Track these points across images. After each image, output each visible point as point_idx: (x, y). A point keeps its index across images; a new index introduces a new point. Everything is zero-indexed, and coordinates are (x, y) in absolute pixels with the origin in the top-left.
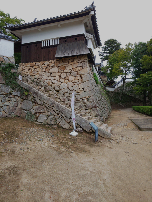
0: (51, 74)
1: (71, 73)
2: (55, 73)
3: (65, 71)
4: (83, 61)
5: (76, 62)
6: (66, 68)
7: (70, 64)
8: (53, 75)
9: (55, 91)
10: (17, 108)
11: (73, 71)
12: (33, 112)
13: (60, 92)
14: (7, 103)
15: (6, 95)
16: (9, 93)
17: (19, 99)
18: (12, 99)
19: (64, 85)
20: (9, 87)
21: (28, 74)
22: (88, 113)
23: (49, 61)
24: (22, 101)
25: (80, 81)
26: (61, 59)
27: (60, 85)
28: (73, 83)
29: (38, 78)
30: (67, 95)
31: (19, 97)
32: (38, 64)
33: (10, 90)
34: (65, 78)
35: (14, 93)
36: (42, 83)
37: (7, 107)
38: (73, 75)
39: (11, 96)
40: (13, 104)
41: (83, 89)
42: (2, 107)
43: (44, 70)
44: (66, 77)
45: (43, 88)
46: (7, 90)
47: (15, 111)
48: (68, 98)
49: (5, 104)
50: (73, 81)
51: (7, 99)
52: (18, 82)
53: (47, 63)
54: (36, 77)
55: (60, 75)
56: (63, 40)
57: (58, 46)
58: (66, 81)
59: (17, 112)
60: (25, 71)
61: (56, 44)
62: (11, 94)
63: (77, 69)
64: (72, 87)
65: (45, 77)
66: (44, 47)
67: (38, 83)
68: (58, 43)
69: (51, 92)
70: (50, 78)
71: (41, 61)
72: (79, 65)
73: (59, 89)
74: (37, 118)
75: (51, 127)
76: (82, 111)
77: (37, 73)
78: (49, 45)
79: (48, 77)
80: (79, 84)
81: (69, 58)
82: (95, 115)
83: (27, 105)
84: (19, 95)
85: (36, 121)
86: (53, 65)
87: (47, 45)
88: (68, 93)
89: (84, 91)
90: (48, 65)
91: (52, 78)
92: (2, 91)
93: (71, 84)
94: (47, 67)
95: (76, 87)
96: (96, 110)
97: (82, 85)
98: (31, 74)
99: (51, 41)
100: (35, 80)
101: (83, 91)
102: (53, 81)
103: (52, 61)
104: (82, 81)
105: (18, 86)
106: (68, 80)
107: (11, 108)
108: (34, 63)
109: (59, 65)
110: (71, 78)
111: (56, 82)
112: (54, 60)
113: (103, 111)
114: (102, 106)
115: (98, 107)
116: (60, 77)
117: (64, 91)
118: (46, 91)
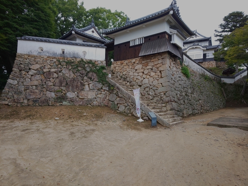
0: (136, 70)
1: (152, 69)
2: (139, 70)
3: (148, 67)
4: (163, 58)
5: (157, 59)
6: (149, 65)
7: (152, 61)
8: (137, 72)
9: (138, 86)
10: (106, 100)
11: (154, 68)
12: (116, 103)
13: (142, 86)
14: (99, 96)
15: (99, 90)
16: (100, 88)
17: (107, 92)
18: (103, 93)
19: (146, 81)
20: (101, 83)
21: (118, 71)
22: (164, 107)
23: (135, 59)
24: (109, 94)
25: (160, 77)
26: (145, 57)
27: (142, 80)
28: (154, 78)
29: (126, 74)
30: (147, 89)
31: (107, 91)
32: (126, 61)
33: (101, 86)
34: (146, 74)
35: (104, 88)
36: (128, 79)
37: (99, 98)
38: (154, 71)
39: (102, 90)
40: (103, 96)
41: (161, 84)
42: (96, 98)
43: (130, 67)
44: (148, 73)
45: (128, 83)
46: (100, 86)
47: (104, 102)
48: (148, 92)
49: (98, 96)
50: (153, 77)
51: (99, 92)
52: (107, 80)
53: (134, 60)
54: (124, 73)
55: (143, 71)
56: (147, 39)
57: (143, 45)
58: (148, 76)
59: (105, 102)
60: (116, 68)
61: (142, 43)
62: (102, 89)
63: (158, 66)
64: (152, 82)
65: (131, 73)
66: (131, 46)
67: (125, 78)
68: (143, 42)
69: (135, 87)
70: (135, 74)
71: (129, 59)
72: (160, 62)
73: (141, 84)
74: (118, 107)
75: (127, 115)
76: (159, 105)
77: (125, 70)
78: (135, 44)
79: (134, 73)
80: (158, 80)
81: (152, 56)
82: (170, 108)
83: (113, 97)
84: (107, 90)
85: (118, 110)
86: (138, 62)
87: (134, 45)
88: (148, 88)
89: (163, 86)
90: (134, 63)
91: (137, 74)
92: (96, 87)
93: (151, 79)
94: (133, 65)
95: (156, 82)
96: (171, 104)
97: (161, 80)
98: (120, 71)
99: (137, 40)
100: (123, 76)
101: (161, 86)
102: (137, 77)
103: (138, 58)
104: (161, 76)
105: (107, 82)
106: (150, 76)
107: (102, 99)
108: (123, 61)
109: (143, 62)
110: (153, 74)
111: (139, 77)
112: (139, 58)
113: (185, 106)
114: (186, 101)
115: (176, 102)
116: (143, 73)
117: (145, 86)
118: (131, 86)
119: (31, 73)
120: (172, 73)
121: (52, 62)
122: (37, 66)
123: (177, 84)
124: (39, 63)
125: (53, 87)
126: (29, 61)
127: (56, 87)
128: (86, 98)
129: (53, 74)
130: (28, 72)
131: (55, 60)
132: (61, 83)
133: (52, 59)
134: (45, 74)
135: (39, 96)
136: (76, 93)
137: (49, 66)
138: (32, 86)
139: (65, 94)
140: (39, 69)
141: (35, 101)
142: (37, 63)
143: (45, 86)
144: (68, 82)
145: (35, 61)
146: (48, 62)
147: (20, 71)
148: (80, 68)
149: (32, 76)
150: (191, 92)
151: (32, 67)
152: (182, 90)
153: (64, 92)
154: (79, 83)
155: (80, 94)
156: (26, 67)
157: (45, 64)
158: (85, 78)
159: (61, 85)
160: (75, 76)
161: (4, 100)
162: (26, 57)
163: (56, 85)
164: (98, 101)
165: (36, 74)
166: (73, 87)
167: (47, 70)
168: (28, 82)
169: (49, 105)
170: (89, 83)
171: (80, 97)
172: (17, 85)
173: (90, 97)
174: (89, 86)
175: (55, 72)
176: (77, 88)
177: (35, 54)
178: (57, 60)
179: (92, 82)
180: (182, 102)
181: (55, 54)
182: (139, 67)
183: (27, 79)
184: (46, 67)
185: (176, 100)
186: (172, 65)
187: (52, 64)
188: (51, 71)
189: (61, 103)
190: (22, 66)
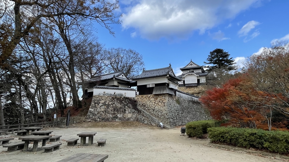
0: (151, 101)
3: (157, 100)
4: (165, 96)
5: (162, 96)
6: (158, 99)
7: (159, 97)
9: (152, 110)
11: (160, 101)
12: (143, 119)
13: (155, 110)
14: (133, 116)
15: (133, 113)
18: (135, 114)
19: (157, 107)
20: (134, 109)
22: (166, 121)
24: (139, 115)
25: (164, 106)
26: (156, 95)
27: (155, 107)
30: (158, 112)
31: (137, 113)
32: (145, 96)
36: (146, 106)
40: (135, 116)
41: (165, 109)
43: (147, 99)
44: (158, 103)
45: (147, 109)
50: (161, 105)
52: (137, 107)
53: (149, 95)
54: (144, 102)
56: (156, 85)
58: (158, 105)
59: (137, 119)
60: (139, 99)
61: (153, 87)
63: (163, 100)
64: (160, 108)
65: (148, 103)
66: (148, 88)
69: (150, 110)
70: (150, 103)
72: (163, 98)
73: (154, 109)
74: (144, 122)
76: (164, 120)
78: (150, 87)
82: (169, 122)
86: (152, 97)
90: (150, 97)
92: (132, 111)
95: (162, 108)
96: (170, 120)
98: (142, 101)
99: (151, 84)
101: (165, 111)
102: (151, 105)
105: (137, 109)
107: (135, 118)
108: (143, 95)
109: (155, 97)
111: (153, 105)
112: (153, 95)
113: (177, 121)
114: (178, 118)
115: (172, 119)
116: (155, 103)
117: (156, 110)
118: (148, 110)
119: (100, 105)
120: (170, 104)
121: (110, 99)
122: (103, 101)
123: (173, 109)
124: (103, 99)
125: (111, 112)
126: (99, 99)
127: (112, 112)
128: (127, 117)
129: (111, 105)
130: (98, 105)
131: (111, 98)
132: (114, 109)
133: (109, 97)
134: (107, 105)
135: (104, 117)
136: (122, 114)
137: (108, 101)
138: (101, 111)
139: (117, 115)
140: (104, 103)
141: (103, 119)
142: (103, 100)
143: (107, 111)
144: (118, 109)
145: (101, 98)
146: (108, 99)
147: (95, 104)
148: (123, 102)
149: (100, 106)
150: (181, 113)
151: (100, 102)
152: (176, 112)
153: (116, 114)
154: (124, 110)
155: (124, 115)
156: (98, 102)
157: (106, 100)
158: (126, 107)
159: (115, 111)
160: (121, 106)
161: (88, 119)
162: (98, 97)
163: (112, 111)
164: (133, 118)
165: (102, 105)
166: (120, 111)
167: (108, 103)
168: (99, 110)
169: (109, 121)
170: (128, 109)
171: (124, 117)
172: (94, 111)
173: (129, 117)
174: (128, 111)
175: (111, 104)
176: (122, 112)
177: (102, 95)
178: (112, 98)
179: (129, 109)
180: (175, 118)
181: (111, 95)
182: (153, 99)
183: (98, 108)
184: (107, 102)
185: (172, 117)
186: (170, 99)
187: (110, 100)
188: (110, 104)
189: (115, 120)
190: (96, 101)
